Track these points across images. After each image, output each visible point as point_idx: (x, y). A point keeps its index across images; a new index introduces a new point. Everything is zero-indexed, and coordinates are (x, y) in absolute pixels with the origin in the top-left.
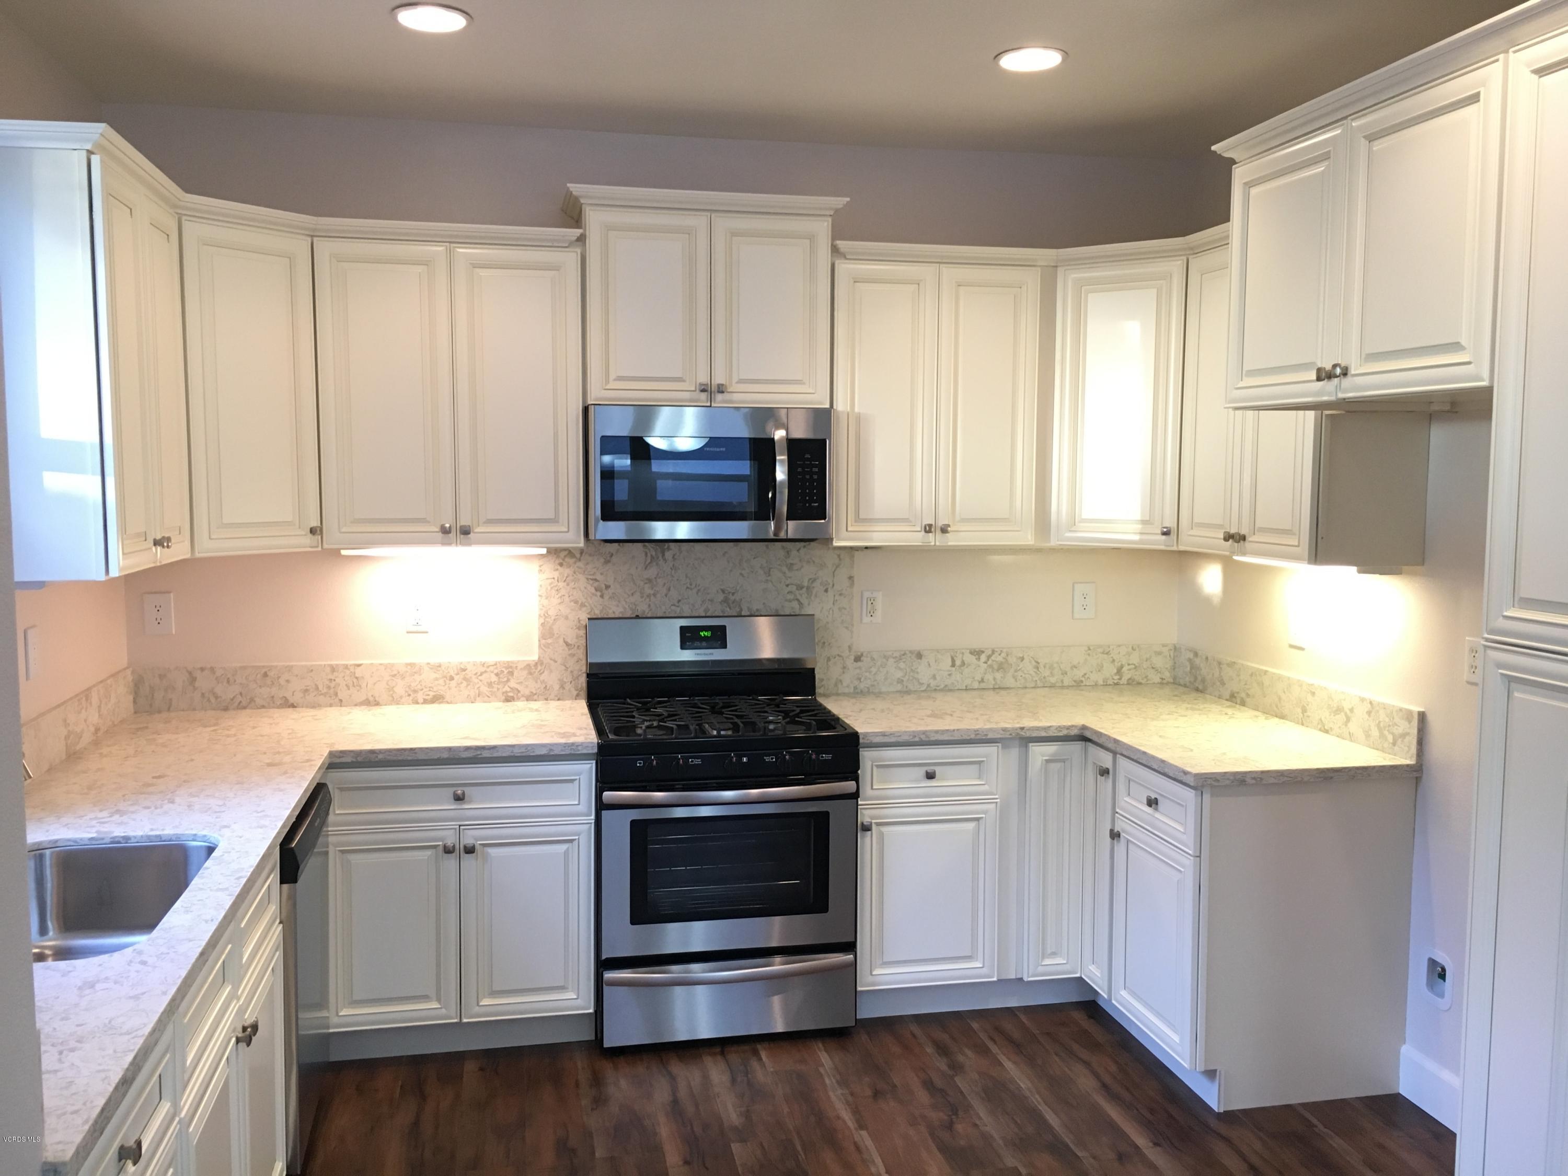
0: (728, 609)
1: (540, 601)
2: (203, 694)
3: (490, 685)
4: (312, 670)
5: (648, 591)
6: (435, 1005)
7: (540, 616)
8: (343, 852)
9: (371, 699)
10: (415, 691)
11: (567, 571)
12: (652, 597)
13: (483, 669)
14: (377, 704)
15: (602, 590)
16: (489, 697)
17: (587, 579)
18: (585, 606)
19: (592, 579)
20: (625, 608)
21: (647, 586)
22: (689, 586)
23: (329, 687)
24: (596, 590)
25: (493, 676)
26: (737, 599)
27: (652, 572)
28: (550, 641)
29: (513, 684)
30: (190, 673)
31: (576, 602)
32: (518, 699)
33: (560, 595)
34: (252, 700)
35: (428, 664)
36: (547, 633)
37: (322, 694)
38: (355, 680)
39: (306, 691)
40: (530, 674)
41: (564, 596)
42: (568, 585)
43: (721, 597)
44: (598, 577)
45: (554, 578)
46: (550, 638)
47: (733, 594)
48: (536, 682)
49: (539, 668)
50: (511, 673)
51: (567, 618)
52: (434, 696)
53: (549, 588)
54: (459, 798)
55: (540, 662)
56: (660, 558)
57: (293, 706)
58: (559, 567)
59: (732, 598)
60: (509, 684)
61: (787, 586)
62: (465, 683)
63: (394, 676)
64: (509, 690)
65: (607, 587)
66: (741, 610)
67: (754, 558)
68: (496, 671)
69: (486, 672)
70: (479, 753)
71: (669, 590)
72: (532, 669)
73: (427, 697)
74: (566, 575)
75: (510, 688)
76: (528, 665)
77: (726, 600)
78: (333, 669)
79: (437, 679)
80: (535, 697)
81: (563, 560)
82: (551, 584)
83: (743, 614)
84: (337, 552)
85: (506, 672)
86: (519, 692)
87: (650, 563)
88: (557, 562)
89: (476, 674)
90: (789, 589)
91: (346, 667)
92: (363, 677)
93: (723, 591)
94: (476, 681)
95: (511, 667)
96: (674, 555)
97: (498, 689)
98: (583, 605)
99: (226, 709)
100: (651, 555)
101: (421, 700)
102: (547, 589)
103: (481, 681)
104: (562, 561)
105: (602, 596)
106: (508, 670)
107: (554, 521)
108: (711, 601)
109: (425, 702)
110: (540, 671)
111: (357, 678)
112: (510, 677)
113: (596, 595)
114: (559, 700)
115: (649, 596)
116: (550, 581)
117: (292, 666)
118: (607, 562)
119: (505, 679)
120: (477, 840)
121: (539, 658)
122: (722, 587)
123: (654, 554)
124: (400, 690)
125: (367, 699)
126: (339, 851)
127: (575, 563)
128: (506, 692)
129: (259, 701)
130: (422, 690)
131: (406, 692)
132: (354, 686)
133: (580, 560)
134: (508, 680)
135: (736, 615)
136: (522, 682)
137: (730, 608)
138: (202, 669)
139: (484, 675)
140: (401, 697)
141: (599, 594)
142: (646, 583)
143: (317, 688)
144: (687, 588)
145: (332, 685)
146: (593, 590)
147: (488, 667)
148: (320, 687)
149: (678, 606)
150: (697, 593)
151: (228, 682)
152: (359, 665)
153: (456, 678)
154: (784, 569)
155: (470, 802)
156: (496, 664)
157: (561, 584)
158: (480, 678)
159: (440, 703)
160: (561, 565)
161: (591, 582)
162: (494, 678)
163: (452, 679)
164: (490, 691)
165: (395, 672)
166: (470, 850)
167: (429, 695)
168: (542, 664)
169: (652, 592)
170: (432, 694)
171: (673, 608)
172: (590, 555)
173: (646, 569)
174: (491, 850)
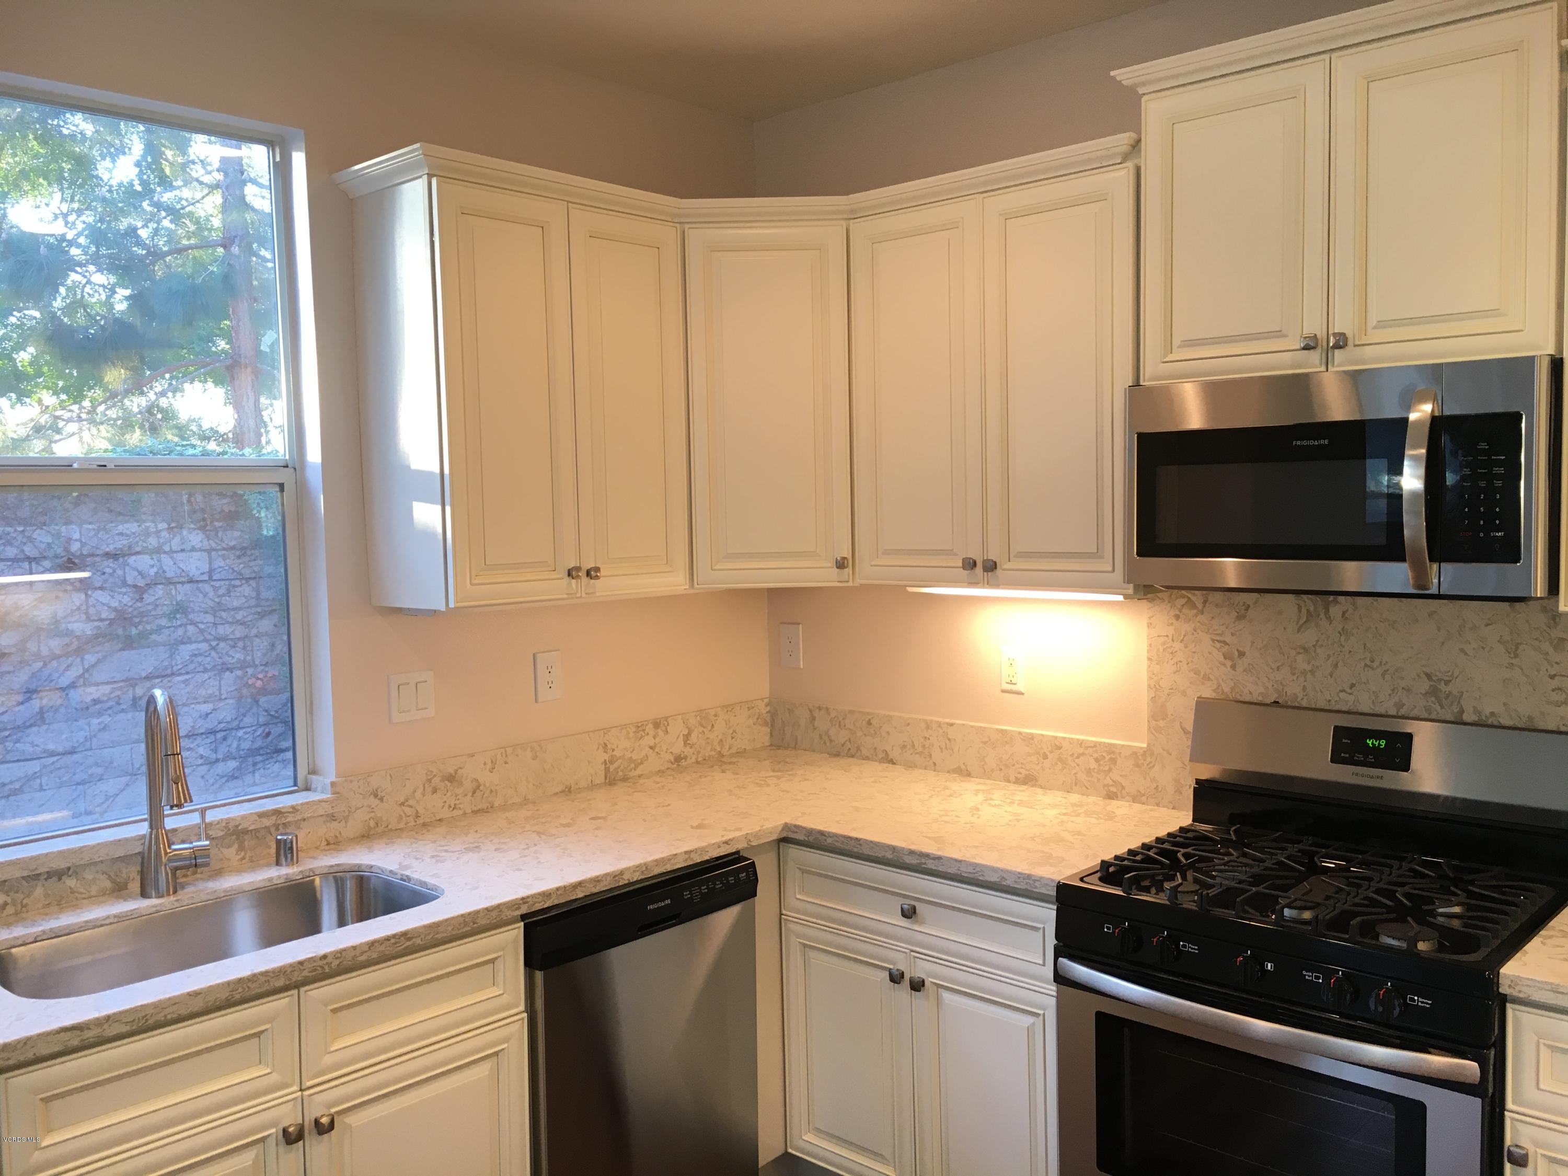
0: (1438, 708)
1: (1149, 667)
2: (820, 735)
3: (1089, 772)
4: (908, 724)
5: (1302, 663)
7: (1149, 686)
9: (963, 767)
10: (1006, 766)
11: (1187, 627)
12: (1309, 676)
13: (1081, 751)
14: (969, 775)
15: (1234, 657)
16: (1087, 788)
17: (1213, 640)
18: (1209, 679)
19: (1218, 641)
20: (1267, 688)
21: (1300, 658)
22: (1369, 663)
23: (924, 746)
24: (1225, 658)
25: (1092, 761)
26: (1455, 692)
27: (1309, 636)
28: (1162, 723)
29: (1115, 775)
30: (811, 711)
31: (1197, 673)
32: (1123, 797)
33: (1175, 660)
34: (858, 749)
35: (1020, 733)
36: (1158, 712)
37: (917, 753)
38: (948, 742)
39: (904, 747)
40: (1137, 765)
41: (1181, 662)
42: (1186, 647)
43: (1425, 685)
44: (1228, 638)
45: (1167, 636)
46: (1163, 719)
47: (1447, 683)
48: (1145, 779)
49: (1149, 759)
50: (1114, 761)
51: (1184, 693)
52: (1027, 776)
53: (1161, 650)
54: (909, 913)
55: (1148, 752)
56: (1322, 616)
57: (892, 762)
58: (1174, 621)
59: (1442, 686)
60: (1111, 774)
61: (1552, 677)
62: (1060, 765)
63: (985, 743)
64: (1111, 783)
65: (1242, 654)
66: (1462, 711)
67: (1487, 625)
68: (1095, 755)
69: (1083, 754)
71: (1336, 666)
72: (1141, 759)
73: (1019, 776)
74: (1183, 633)
75: (1113, 781)
76: (1135, 753)
77: (1433, 692)
78: (928, 725)
79: (1029, 755)
80: (1144, 799)
81: (1180, 611)
82: (1164, 643)
83: (1466, 718)
85: (1107, 758)
86: (1123, 788)
87: (1305, 622)
88: (1172, 613)
89: (1072, 755)
90: (1556, 683)
91: (940, 725)
92: (955, 740)
93: (1428, 676)
94: (1073, 764)
95: (1113, 753)
96: (1344, 613)
97: (1098, 780)
98: (1206, 678)
99: (837, 755)
100: (1308, 611)
101: (1012, 779)
102: (1158, 650)
103: (1078, 765)
104: (1178, 613)
105: (1233, 667)
106: (1109, 756)
107: (1097, 555)
108: (1408, 690)
109: (1017, 781)
110: (1150, 763)
111: (949, 740)
112: (1112, 766)
113: (1224, 665)
114: (1174, 808)
115: (1304, 673)
116: (1162, 639)
117: (891, 716)
118: (1241, 617)
119: (1107, 768)
120: (929, 977)
121: (1149, 745)
122: (1428, 670)
123: (1312, 609)
124: (991, 762)
125: (959, 767)
127: (1196, 616)
128: (1108, 786)
129: (865, 752)
130: (1014, 765)
131: (998, 765)
132: (946, 748)
133: (1202, 613)
134: (1110, 770)
135: (1452, 719)
136: (1125, 776)
137: (1442, 707)
138: (820, 708)
139: (1082, 758)
140: (992, 771)
141: (1229, 663)
142: (1299, 653)
143: (913, 746)
144: (1366, 665)
145: (927, 744)
146: (1222, 659)
147: (1087, 748)
148: (916, 744)
149: (1350, 694)
150: (1383, 675)
151: (840, 725)
152: (952, 725)
153: (1050, 756)
154: (1547, 647)
155: (921, 923)
156: (1095, 746)
157: (1177, 645)
158: (1076, 760)
159: (1033, 786)
160: (1177, 617)
161: (1218, 645)
162: (1093, 765)
163: (1045, 757)
164: (1089, 781)
165: (986, 739)
166: (919, 985)
167: (1021, 773)
168: (1152, 754)
169: (1309, 668)
170: (1024, 772)
171: (1342, 695)
172: (1217, 606)
173: (1299, 631)
174: (946, 995)
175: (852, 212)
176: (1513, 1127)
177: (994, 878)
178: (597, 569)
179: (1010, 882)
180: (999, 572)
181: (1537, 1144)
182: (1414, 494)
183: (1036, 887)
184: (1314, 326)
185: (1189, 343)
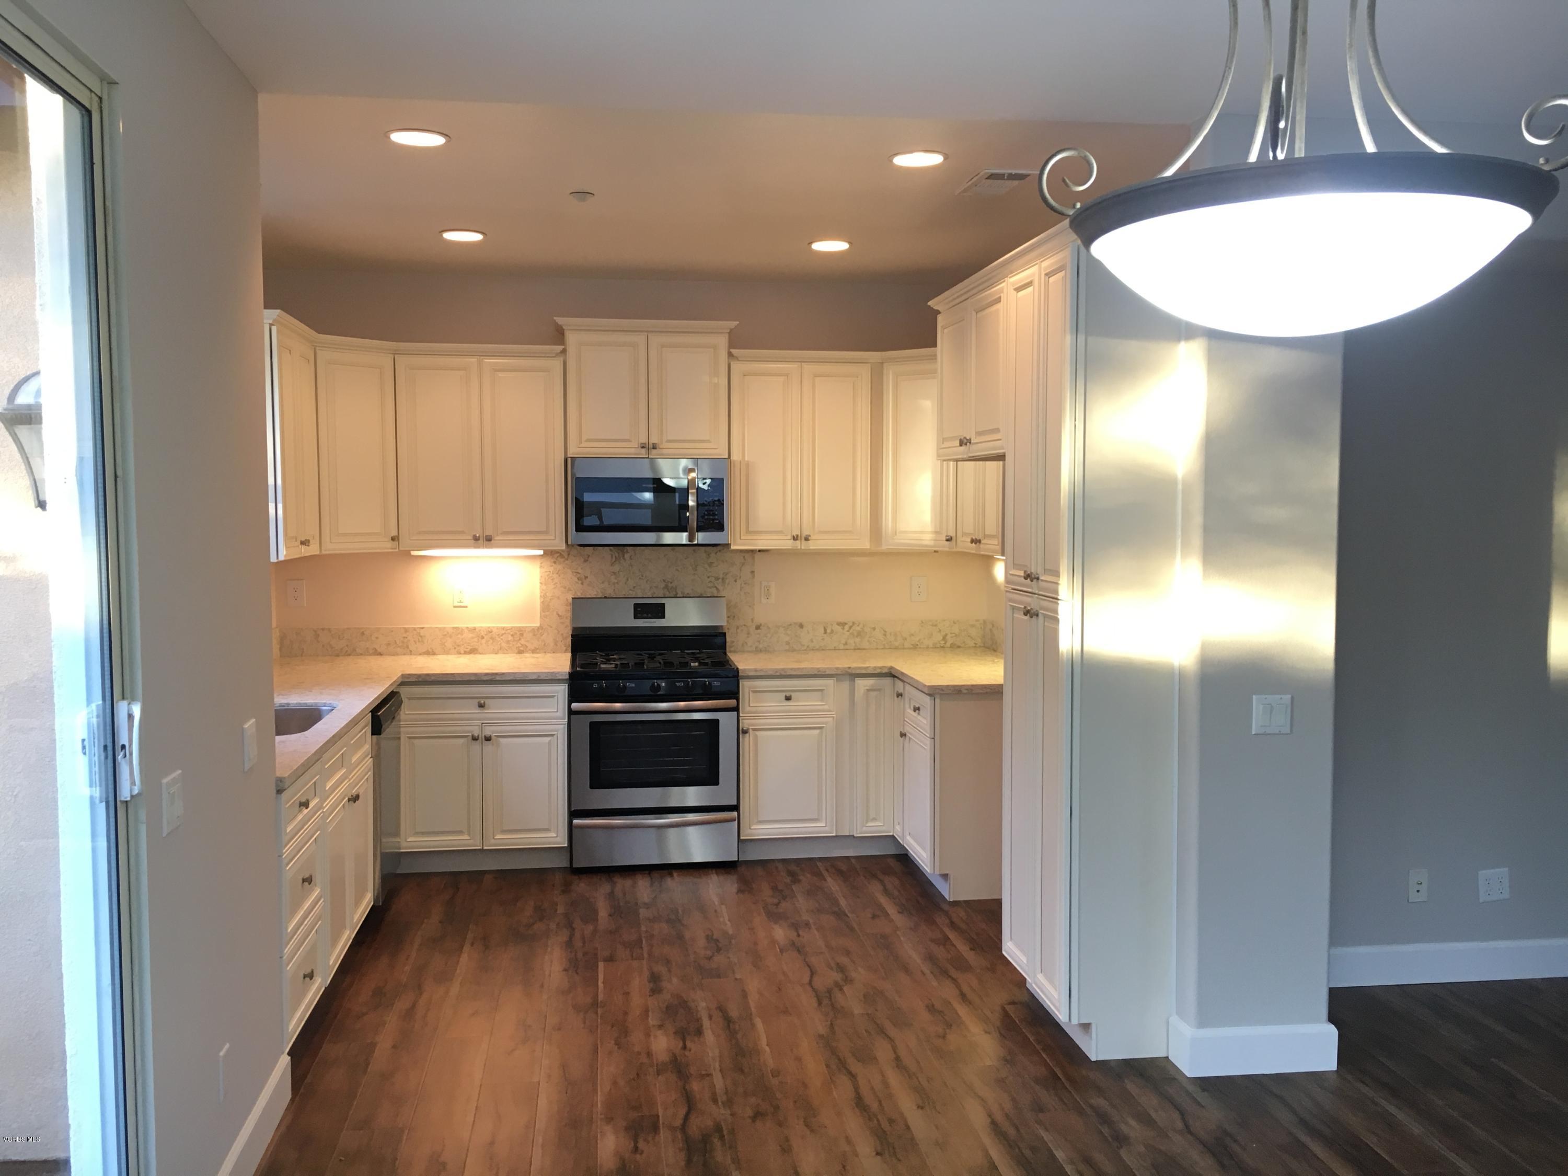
0: (668, 593)
1: (541, 587)
2: (323, 646)
3: (508, 642)
4: (392, 631)
5: (613, 579)
6: (467, 837)
7: (541, 596)
8: (410, 738)
9: (430, 650)
10: (458, 646)
11: (559, 567)
12: (616, 585)
13: (503, 632)
14: (434, 654)
15: (582, 579)
16: (507, 650)
17: (573, 572)
18: (571, 590)
19: (576, 572)
20: (598, 592)
21: (613, 577)
22: (641, 577)
23: (403, 642)
24: (578, 579)
25: (510, 636)
26: (674, 586)
27: (616, 568)
28: (547, 613)
29: (523, 642)
30: (315, 631)
31: (565, 588)
32: (527, 652)
33: (554, 582)
34: (354, 650)
35: (467, 628)
36: (545, 607)
37: (399, 647)
38: (420, 638)
39: (389, 644)
40: (534, 635)
41: (557, 583)
42: (559, 576)
43: (663, 585)
44: (580, 571)
45: (550, 572)
46: (548, 611)
47: (671, 583)
48: (538, 641)
49: (541, 631)
50: (522, 635)
51: (558, 598)
52: (471, 650)
53: (547, 578)
54: (481, 706)
55: (541, 628)
56: (622, 558)
57: (381, 654)
58: (553, 564)
59: (670, 585)
60: (520, 641)
61: (708, 577)
62: (491, 641)
63: (445, 635)
64: (520, 645)
65: (586, 577)
66: (677, 594)
67: (686, 559)
68: (511, 633)
69: (505, 633)
70: (494, 677)
71: (628, 580)
72: (535, 632)
73: (466, 650)
74: (558, 570)
75: (521, 644)
76: (533, 629)
77: (666, 587)
78: (406, 630)
79: (473, 638)
80: (538, 651)
81: (556, 559)
82: (548, 575)
83: (678, 596)
84: (407, 553)
85: (518, 633)
86: (527, 647)
87: (615, 561)
88: (552, 560)
89: (498, 635)
90: (709, 579)
91: (415, 629)
92: (425, 636)
93: (664, 581)
94: (499, 639)
95: (521, 631)
96: (631, 557)
97: (513, 645)
98: (569, 590)
99: (338, 656)
100: (616, 557)
101: (462, 652)
102: (545, 579)
103: (502, 639)
104: (555, 560)
105: (582, 584)
106: (521, 632)
107: (546, 532)
108: (657, 587)
109: (465, 653)
110: (541, 633)
111: (421, 637)
112: (521, 637)
113: (577, 583)
114: (554, 653)
115: (614, 584)
116: (547, 573)
117: (380, 628)
118: (586, 561)
119: (518, 638)
120: (493, 733)
121: (540, 624)
122: (664, 578)
123: (617, 555)
124: (449, 644)
125: (428, 650)
126: (407, 737)
127: (564, 561)
128: (519, 647)
129: (358, 651)
130: (463, 645)
131: (453, 646)
132: (419, 641)
133: (567, 560)
134: (520, 639)
135: (673, 596)
136: (528, 641)
137: (669, 592)
138: (323, 629)
139: (504, 636)
140: (450, 649)
141: (580, 582)
142: (612, 575)
143: (396, 643)
144: (640, 578)
145: (405, 640)
146: (577, 580)
147: (507, 630)
148: (398, 642)
149: (634, 591)
150: (647, 582)
151: (339, 638)
152: (423, 628)
153: (486, 637)
154: (706, 566)
155: (488, 709)
156: (512, 629)
157: (555, 576)
158: (501, 637)
159: (475, 654)
160: (555, 563)
161: (575, 574)
162: (510, 638)
163: (483, 638)
164: (508, 647)
165: (446, 633)
166: (488, 739)
167: (467, 648)
168: (542, 628)
169: (616, 581)
170: (470, 648)
171: (630, 592)
172: (574, 556)
173: (612, 565)
174: (501, 740)
175: (396, 350)
176: (742, 723)
177: (534, 677)
178: (309, 541)
179: (542, 677)
180: (493, 541)
181: (750, 725)
182: (692, 507)
183: (557, 677)
184: (643, 440)
185: (588, 440)
